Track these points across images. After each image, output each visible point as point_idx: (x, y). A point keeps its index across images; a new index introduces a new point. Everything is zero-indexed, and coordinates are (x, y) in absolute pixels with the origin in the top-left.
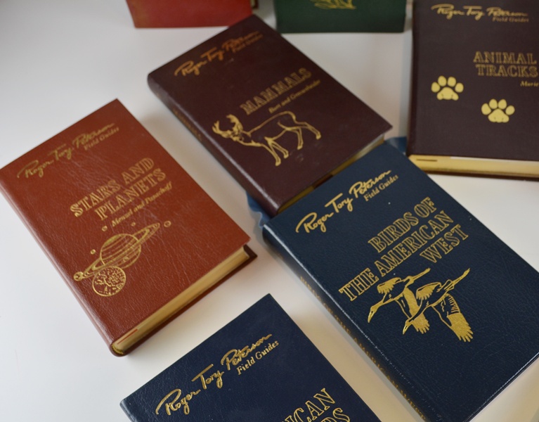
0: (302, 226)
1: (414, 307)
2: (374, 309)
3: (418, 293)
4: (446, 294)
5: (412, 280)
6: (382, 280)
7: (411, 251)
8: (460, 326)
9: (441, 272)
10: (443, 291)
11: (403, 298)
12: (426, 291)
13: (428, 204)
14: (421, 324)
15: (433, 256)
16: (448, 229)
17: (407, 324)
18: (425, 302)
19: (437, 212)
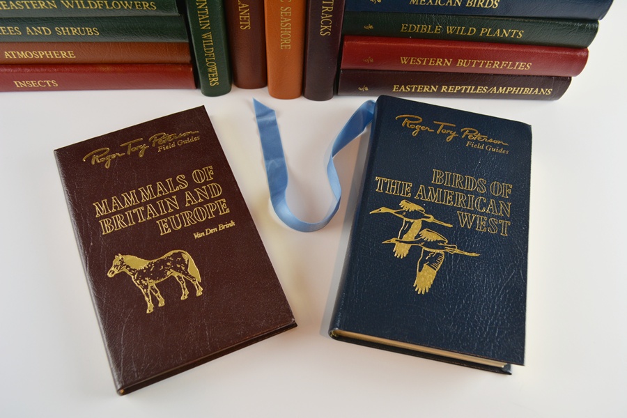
0: (404, 118)
1: (410, 236)
2: (384, 210)
3: (425, 231)
4: (441, 251)
5: (431, 219)
6: (411, 200)
7: (454, 203)
8: (425, 279)
9: (457, 235)
10: (443, 248)
11: (411, 224)
12: (432, 236)
13: (507, 189)
14: (401, 250)
15: (465, 221)
16: (498, 218)
17: (393, 241)
18: (422, 240)
19: (506, 200)
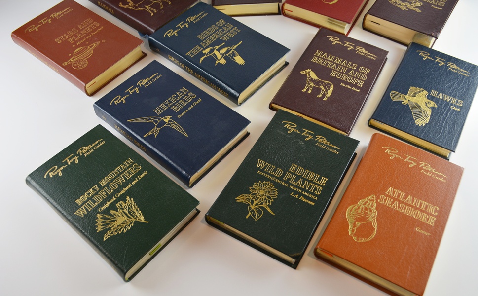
0: (166, 35)
1: (219, 56)
2: (202, 59)
3: (220, 51)
4: (232, 51)
5: (217, 47)
6: (204, 49)
7: (216, 38)
8: (239, 60)
9: (229, 43)
10: (231, 50)
11: (214, 54)
12: (224, 50)
13: (222, 21)
14: (223, 61)
15: (226, 38)
16: (232, 29)
17: (217, 62)
18: (223, 54)
19: (226, 24)
